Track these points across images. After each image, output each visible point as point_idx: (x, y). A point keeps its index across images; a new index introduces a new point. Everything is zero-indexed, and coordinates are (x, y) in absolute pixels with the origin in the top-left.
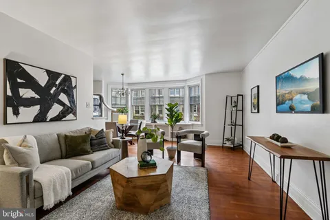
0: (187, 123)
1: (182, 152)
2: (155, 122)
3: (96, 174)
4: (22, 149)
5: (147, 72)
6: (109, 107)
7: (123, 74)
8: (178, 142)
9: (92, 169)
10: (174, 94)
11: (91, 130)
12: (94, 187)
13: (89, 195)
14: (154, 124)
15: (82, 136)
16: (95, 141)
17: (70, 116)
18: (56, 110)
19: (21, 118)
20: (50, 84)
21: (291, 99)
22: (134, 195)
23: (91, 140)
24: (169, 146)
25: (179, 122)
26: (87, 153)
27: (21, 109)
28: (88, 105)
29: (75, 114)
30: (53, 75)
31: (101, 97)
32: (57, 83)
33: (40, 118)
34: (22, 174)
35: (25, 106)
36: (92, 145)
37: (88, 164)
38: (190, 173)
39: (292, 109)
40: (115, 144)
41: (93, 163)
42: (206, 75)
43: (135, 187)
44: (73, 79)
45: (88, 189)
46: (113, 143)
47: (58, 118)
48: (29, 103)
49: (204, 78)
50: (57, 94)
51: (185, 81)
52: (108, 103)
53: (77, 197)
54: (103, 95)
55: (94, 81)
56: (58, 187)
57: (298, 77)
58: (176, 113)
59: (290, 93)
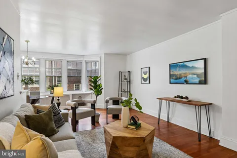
0: (85, 92)
21: (186, 77)
39: (186, 82)
42: (105, 54)
49: (103, 56)
57: (191, 66)
59: (185, 73)
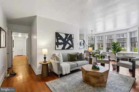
0: (129, 53)
1: (120, 67)
2: (108, 51)
3: (78, 68)
4: (58, 57)
5: (104, 28)
6: (87, 44)
7: (92, 31)
8: (117, 62)
9: (77, 66)
10: (120, 37)
11: (78, 53)
12: (77, 73)
13: (75, 75)
14: (107, 52)
15: (75, 55)
16: (79, 57)
17: (72, 48)
18: (68, 46)
19: (59, 48)
20: (66, 38)
22: (88, 78)
23: (78, 56)
24: (114, 63)
25: (120, 51)
26: (76, 61)
27: (59, 46)
28: (77, 44)
29: (73, 47)
30: (67, 35)
31: (84, 41)
32: (68, 37)
33: (63, 48)
34: (58, 63)
35: (60, 45)
36: (78, 58)
37: (76, 64)
38: (123, 78)
40: (86, 59)
41: (77, 64)
43: (89, 75)
44: (73, 35)
45: (76, 73)
46: (85, 58)
47: (68, 49)
48: (61, 44)
50: (68, 41)
51: (127, 29)
52: (87, 43)
53: (72, 74)
54: (85, 40)
55: (80, 35)
56: (66, 69)
58: (117, 47)
